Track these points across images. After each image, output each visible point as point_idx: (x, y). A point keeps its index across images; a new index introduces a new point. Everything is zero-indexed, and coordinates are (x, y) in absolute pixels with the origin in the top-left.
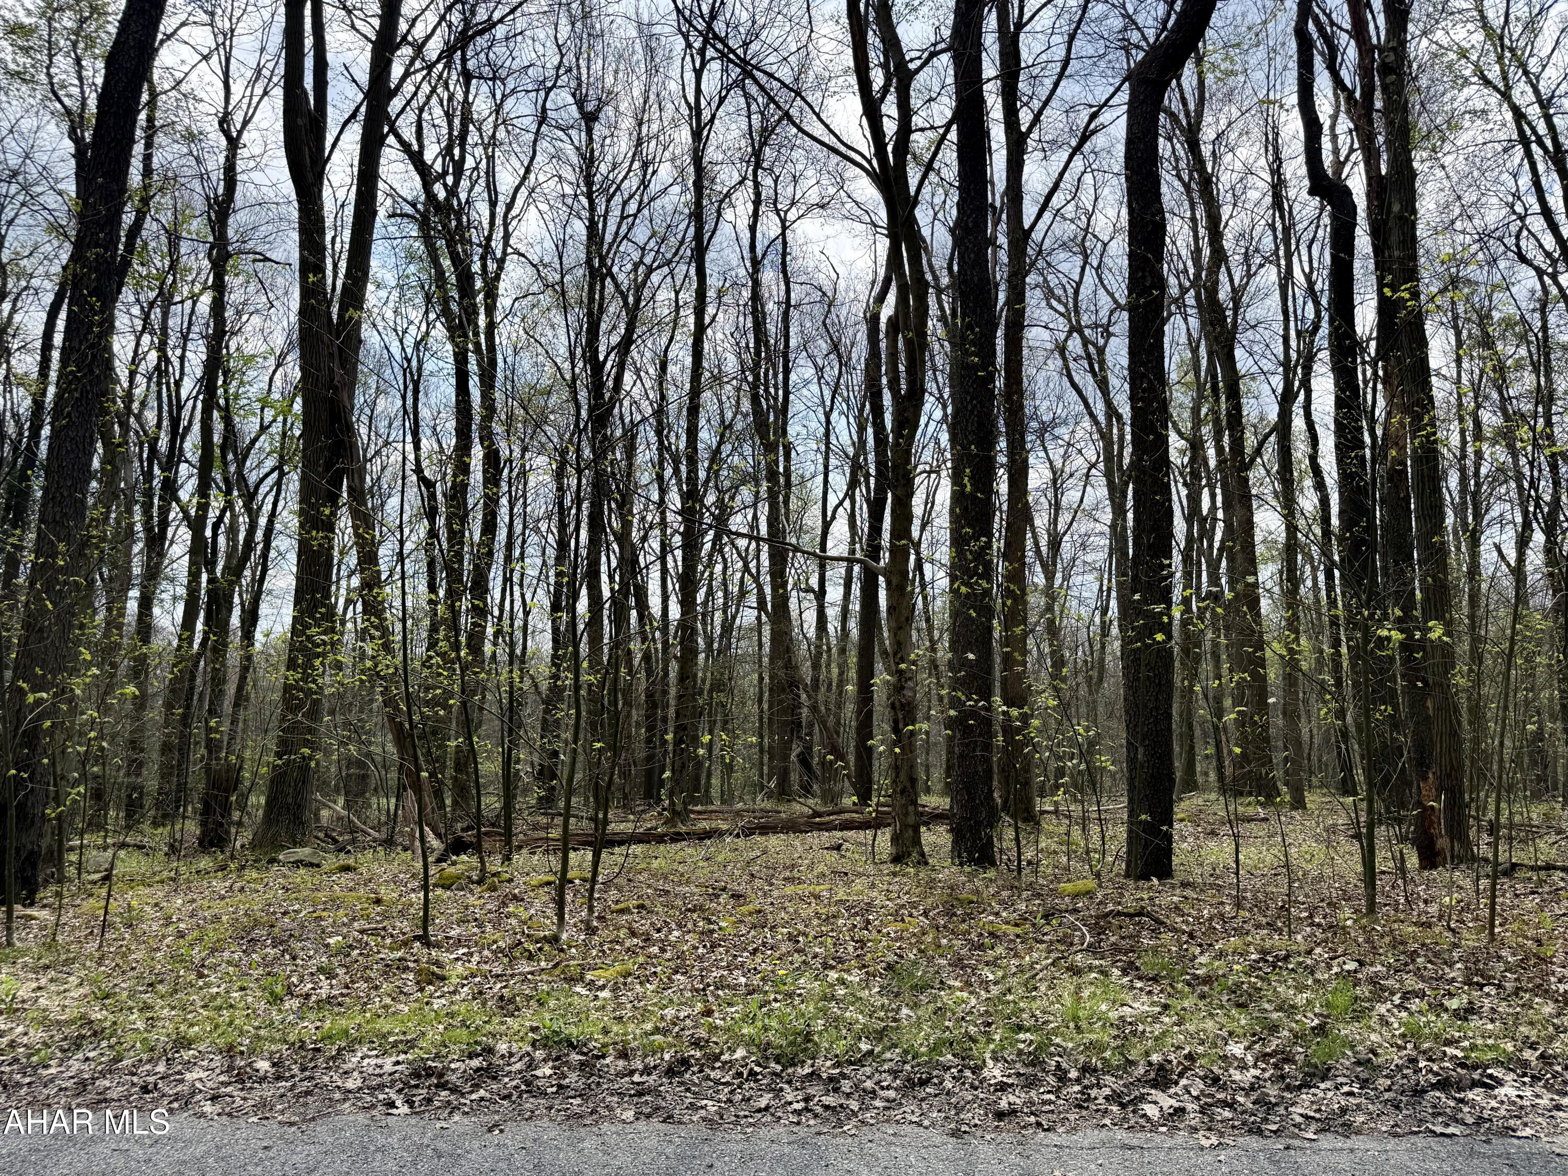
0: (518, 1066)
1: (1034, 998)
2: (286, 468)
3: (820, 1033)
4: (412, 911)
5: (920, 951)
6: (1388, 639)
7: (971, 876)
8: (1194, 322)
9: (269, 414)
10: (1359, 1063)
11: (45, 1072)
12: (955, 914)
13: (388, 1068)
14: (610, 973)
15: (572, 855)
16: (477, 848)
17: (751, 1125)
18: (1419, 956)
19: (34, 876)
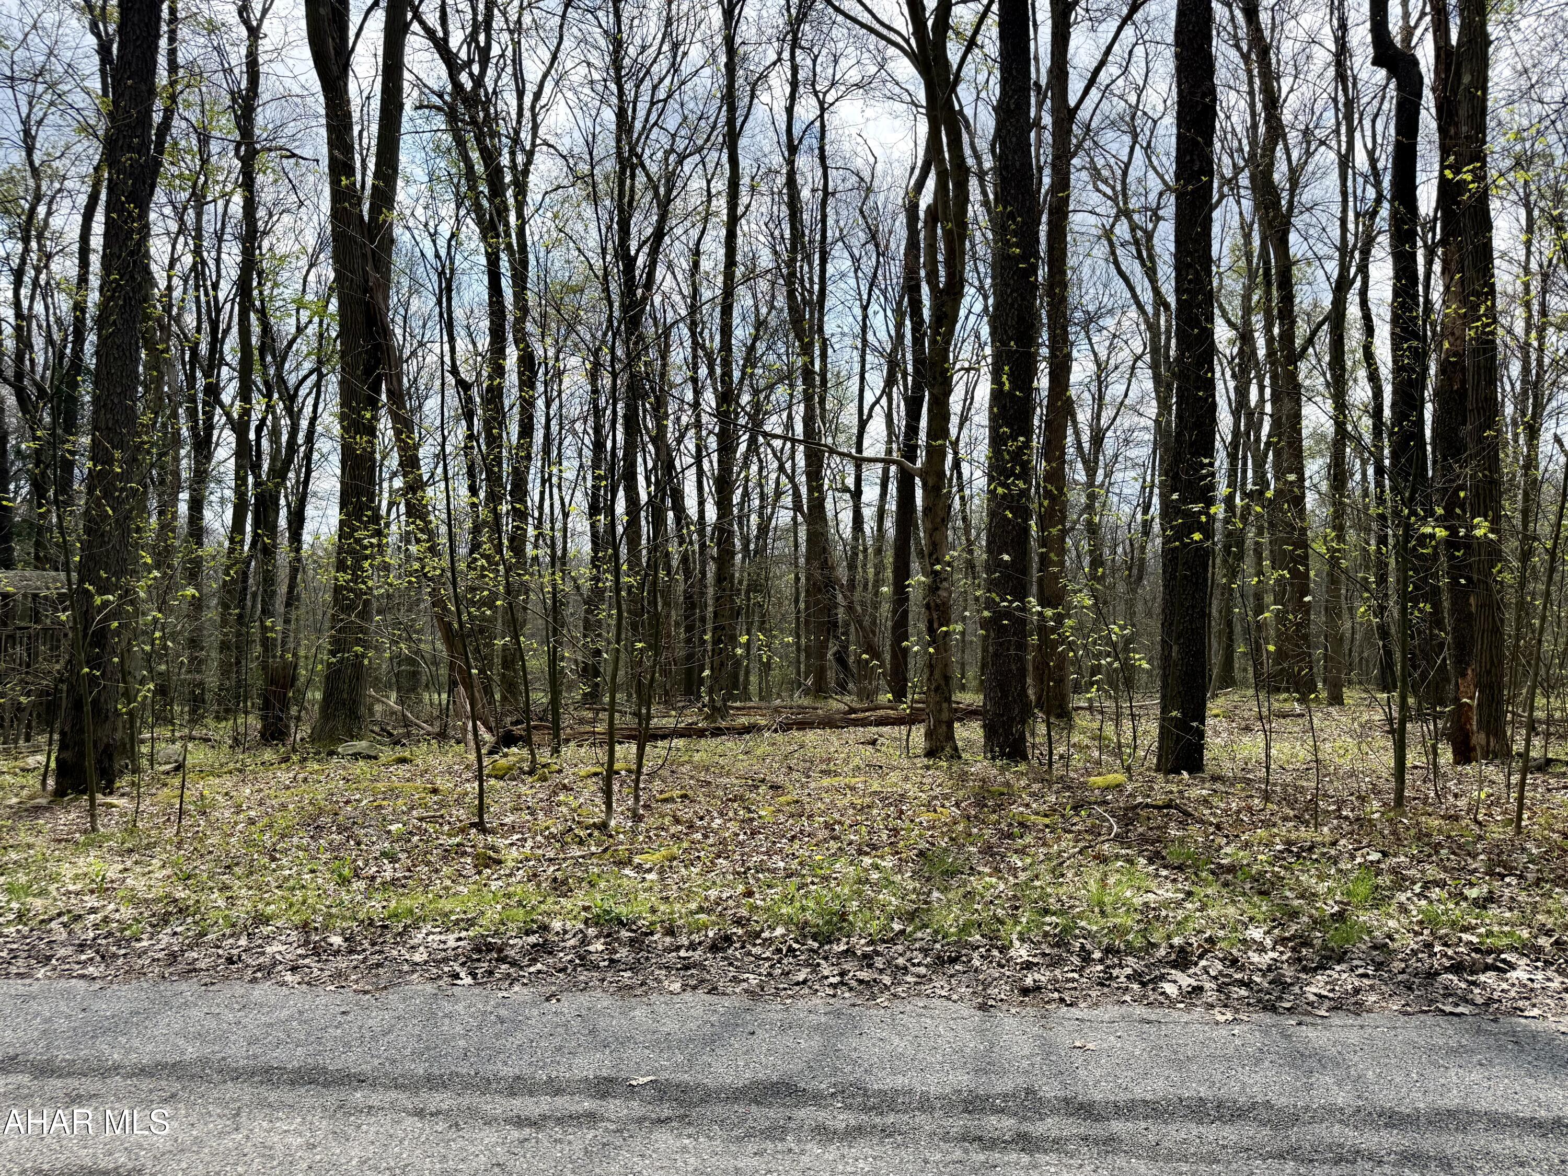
0: (572, 942)
1: (1061, 884)
2: (325, 371)
3: (855, 913)
4: (467, 800)
5: (951, 839)
6: (1432, 536)
7: (1002, 770)
8: (1247, 204)
9: (304, 315)
10: (1375, 947)
11: (138, 945)
12: (986, 806)
13: (452, 943)
14: (657, 856)
15: (617, 747)
16: (527, 741)
17: (790, 996)
18: (1442, 847)
19: (111, 766)
